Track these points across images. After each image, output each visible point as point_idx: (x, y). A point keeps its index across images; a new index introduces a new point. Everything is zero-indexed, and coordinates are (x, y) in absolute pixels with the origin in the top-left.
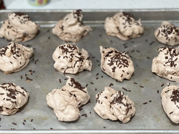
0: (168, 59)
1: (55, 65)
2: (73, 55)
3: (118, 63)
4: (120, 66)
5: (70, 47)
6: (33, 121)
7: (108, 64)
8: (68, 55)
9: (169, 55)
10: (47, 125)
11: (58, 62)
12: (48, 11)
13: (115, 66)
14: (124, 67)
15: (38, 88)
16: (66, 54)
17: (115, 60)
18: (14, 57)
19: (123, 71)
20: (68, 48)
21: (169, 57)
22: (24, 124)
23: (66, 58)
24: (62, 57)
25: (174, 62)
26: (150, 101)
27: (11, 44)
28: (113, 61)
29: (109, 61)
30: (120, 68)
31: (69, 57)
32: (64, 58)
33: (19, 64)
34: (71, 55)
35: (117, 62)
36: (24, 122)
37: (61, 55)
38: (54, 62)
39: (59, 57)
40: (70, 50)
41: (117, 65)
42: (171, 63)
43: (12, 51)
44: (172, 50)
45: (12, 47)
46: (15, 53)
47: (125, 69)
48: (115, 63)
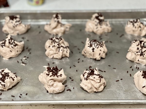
0: (139, 50)
1: (47, 53)
2: (59, 45)
3: (96, 45)
4: (97, 46)
5: (57, 39)
6: (27, 95)
7: (88, 46)
8: (56, 44)
9: (140, 47)
10: (39, 97)
11: (49, 50)
12: (38, 12)
13: (94, 48)
14: (101, 47)
15: (32, 70)
16: (55, 44)
17: (93, 43)
18: (12, 47)
19: (100, 50)
20: (56, 39)
21: (140, 48)
22: (20, 97)
23: (54, 46)
24: (51, 46)
25: (143, 52)
26: (122, 79)
27: (8, 37)
28: (91, 44)
29: (89, 44)
30: (98, 48)
31: (56, 46)
32: (53, 47)
33: (17, 52)
34: (58, 44)
35: (94, 44)
36: (21, 96)
37: (51, 44)
38: (46, 50)
39: (49, 47)
40: (57, 40)
41: (95, 46)
42: (141, 53)
43: (10, 43)
44: (142, 42)
45: (9, 40)
46: (12, 44)
47: (101, 49)
48: (93, 45)
